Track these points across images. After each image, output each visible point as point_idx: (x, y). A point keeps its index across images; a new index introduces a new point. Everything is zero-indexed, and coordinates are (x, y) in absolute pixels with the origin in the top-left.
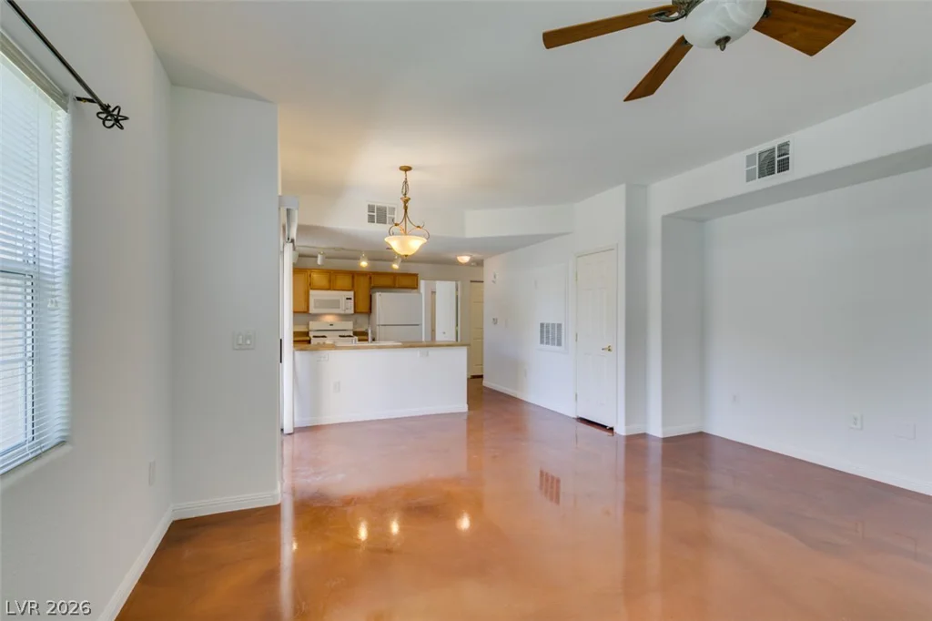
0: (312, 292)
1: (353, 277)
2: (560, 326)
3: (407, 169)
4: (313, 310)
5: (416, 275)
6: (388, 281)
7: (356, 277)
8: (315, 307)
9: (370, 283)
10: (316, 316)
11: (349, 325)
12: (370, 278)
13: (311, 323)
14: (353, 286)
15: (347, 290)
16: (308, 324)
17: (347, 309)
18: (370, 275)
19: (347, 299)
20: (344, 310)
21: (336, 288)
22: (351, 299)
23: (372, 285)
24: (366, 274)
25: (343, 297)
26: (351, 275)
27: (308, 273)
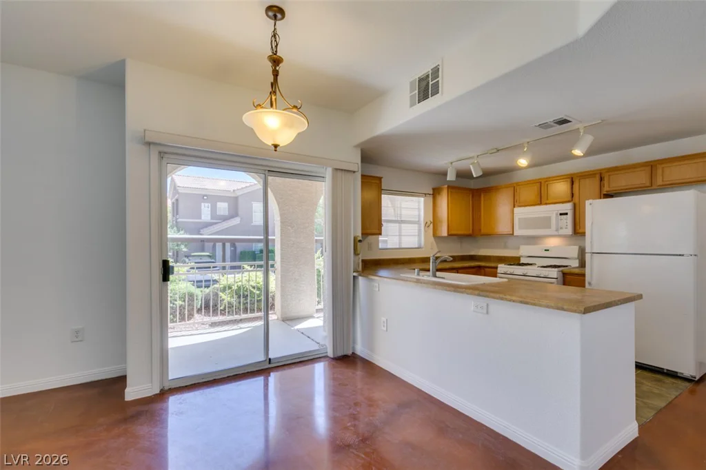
0: (517, 210)
1: (572, 183)
3: (275, 14)
4: (518, 233)
6: (641, 178)
7: (577, 182)
9: (601, 187)
11: (571, 251)
12: (601, 179)
13: (522, 246)
14: (572, 195)
15: (563, 202)
16: (518, 248)
17: (561, 228)
18: (601, 174)
19: (561, 214)
20: (557, 230)
21: (548, 202)
22: (567, 214)
23: (606, 189)
24: (595, 174)
25: (555, 213)
26: (569, 180)
27: (515, 188)
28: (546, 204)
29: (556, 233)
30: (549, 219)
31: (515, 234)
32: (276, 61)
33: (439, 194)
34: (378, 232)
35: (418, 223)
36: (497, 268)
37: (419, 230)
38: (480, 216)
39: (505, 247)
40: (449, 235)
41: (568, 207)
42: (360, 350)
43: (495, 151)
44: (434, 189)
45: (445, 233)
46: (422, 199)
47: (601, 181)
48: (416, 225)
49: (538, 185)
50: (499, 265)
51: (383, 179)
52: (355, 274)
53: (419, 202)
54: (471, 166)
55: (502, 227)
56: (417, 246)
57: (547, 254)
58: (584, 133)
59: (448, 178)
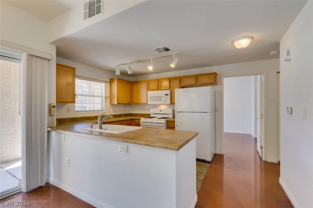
0: (149, 92)
5: (215, 74)
6: (193, 81)
7: (172, 81)
9: (180, 84)
10: (156, 106)
11: (170, 111)
14: (170, 87)
15: (166, 90)
16: (150, 110)
17: (166, 101)
18: (180, 78)
19: (166, 95)
20: (165, 102)
21: (161, 89)
22: (168, 95)
23: (182, 85)
24: (178, 78)
25: (164, 95)
26: (169, 80)
27: (148, 82)
28: (160, 90)
29: (164, 103)
30: (161, 97)
31: (148, 104)
33: (113, 82)
34: (73, 101)
35: (102, 97)
36: (140, 119)
37: (102, 101)
38: (133, 95)
39: (144, 110)
40: (118, 104)
41: (168, 92)
42: (53, 181)
43: (138, 61)
44: (110, 79)
45: (116, 103)
46: (104, 84)
47: (180, 81)
48: (101, 98)
49: (157, 81)
50: (141, 118)
51: (76, 69)
52: (49, 129)
53: (102, 86)
54: (127, 68)
55: (143, 101)
56: (101, 110)
57: (161, 112)
58: (175, 57)
59: (116, 74)
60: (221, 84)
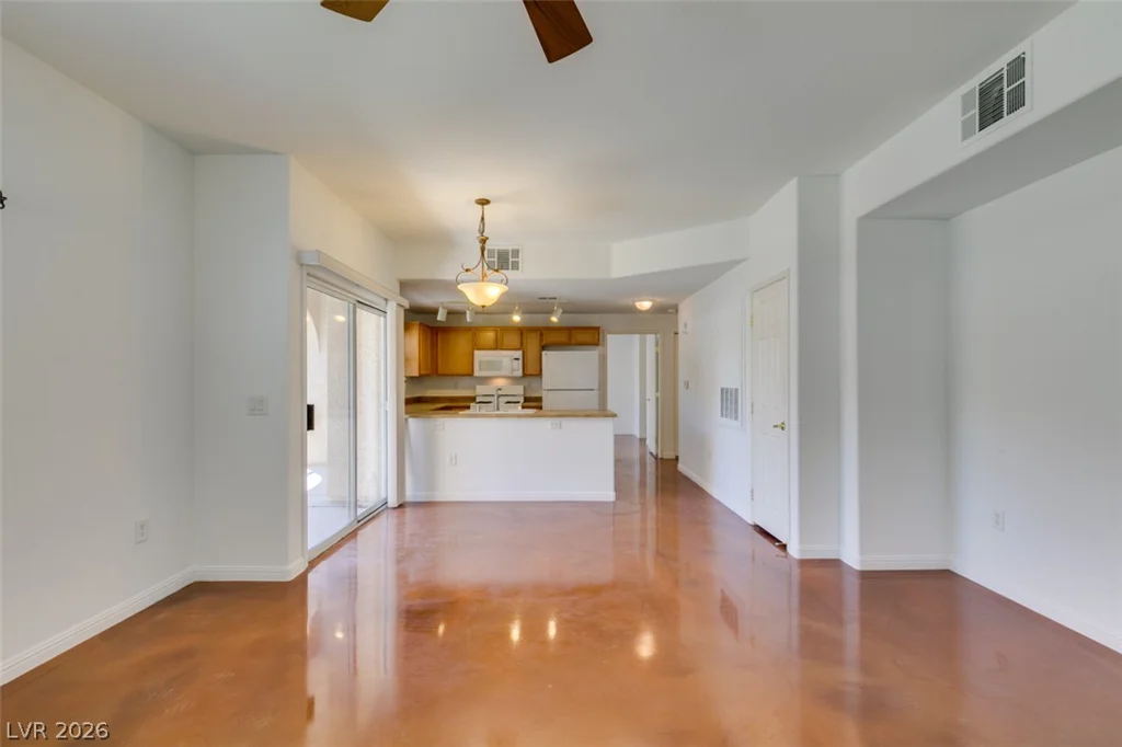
0: (476, 352)
1: (522, 334)
2: (736, 390)
3: (484, 202)
4: (477, 373)
5: (597, 329)
6: (562, 337)
7: (525, 334)
8: (480, 369)
9: (541, 340)
10: (485, 380)
11: (519, 390)
12: (542, 335)
13: (478, 387)
14: (522, 344)
15: (514, 350)
16: (475, 388)
17: (514, 371)
18: (540, 330)
19: (514, 359)
20: (512, 372)
22: (518, 359)
23: (544, 342)
24: (536, 330)
25: (509, 357)
26: (519, 333)
27: (473, 330)
28: (503, 349)
29: (511, 374)
31: (473, 375)
32: (484, 241)
39: (456, 388)
40: (421, 375)
41: (518, 354)
45: (415, 374)
49: (495, 332)
55: (459, 365)
57: (500, 392)
58: (558, 307)
59: (439, 318)
60: (604, 345)
